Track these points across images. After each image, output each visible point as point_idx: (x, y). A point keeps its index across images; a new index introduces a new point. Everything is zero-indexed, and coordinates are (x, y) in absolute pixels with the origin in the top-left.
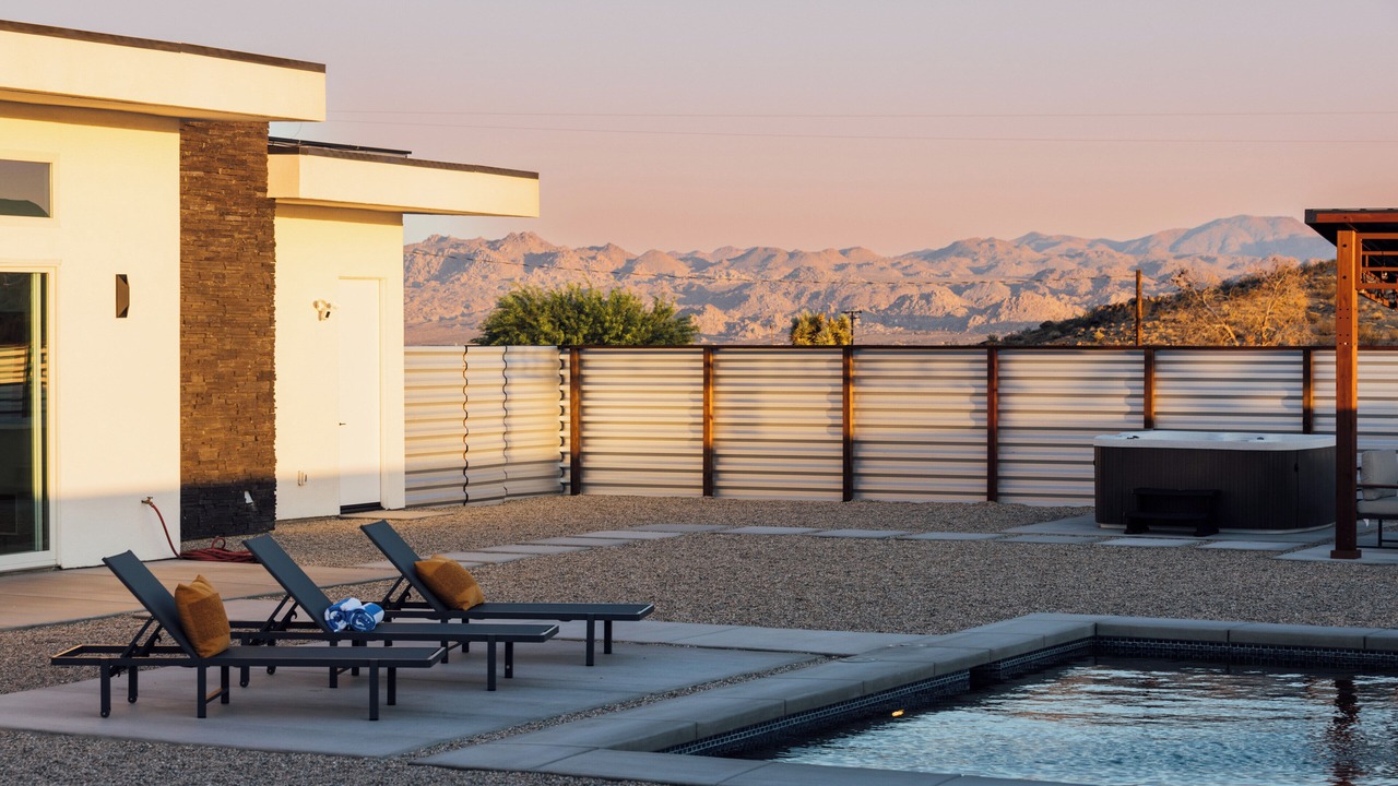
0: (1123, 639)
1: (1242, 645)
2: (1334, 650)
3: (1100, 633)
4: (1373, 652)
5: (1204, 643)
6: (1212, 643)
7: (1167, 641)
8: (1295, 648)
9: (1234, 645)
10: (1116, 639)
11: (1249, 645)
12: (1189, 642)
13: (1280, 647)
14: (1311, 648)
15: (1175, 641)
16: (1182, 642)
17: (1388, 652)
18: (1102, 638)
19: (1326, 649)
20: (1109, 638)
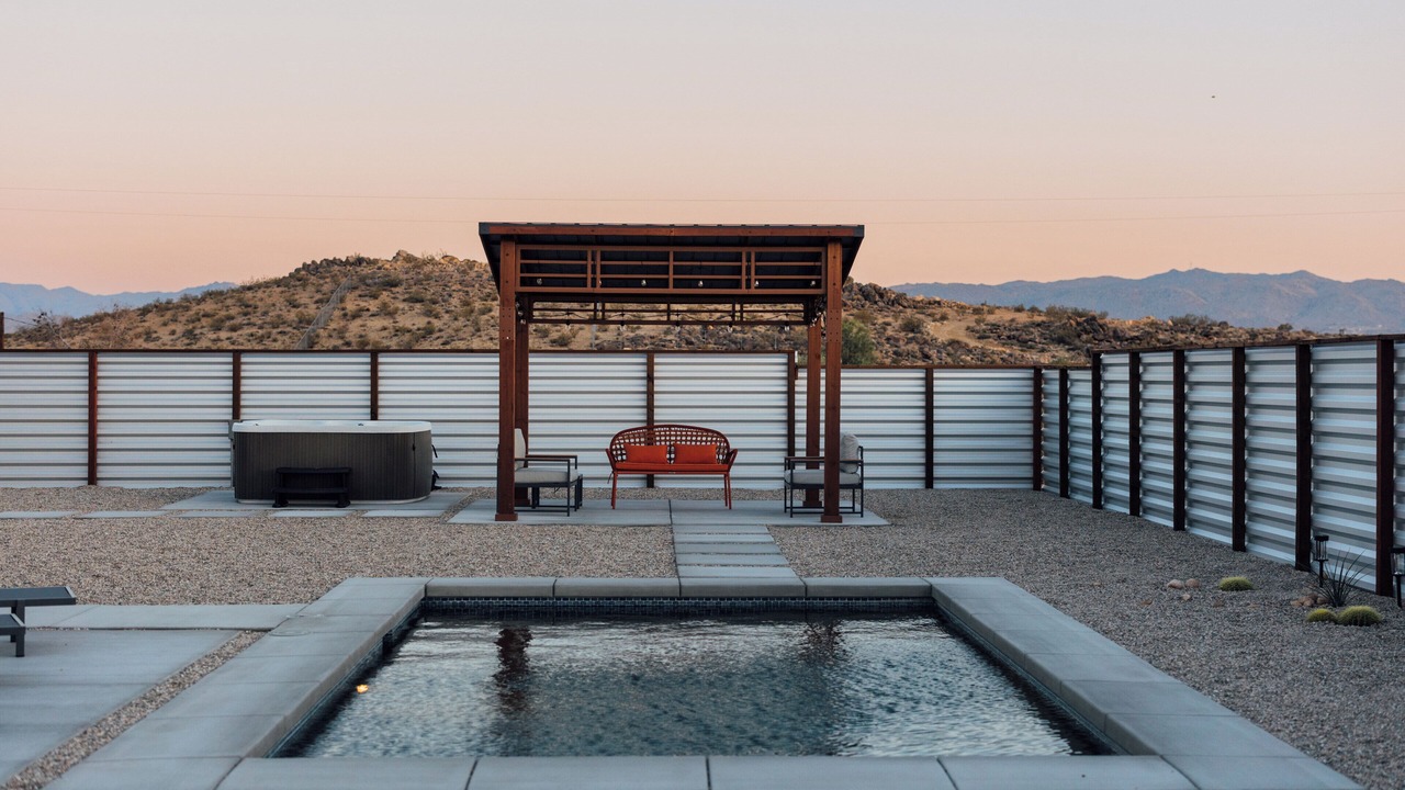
0: (452, 598)
1: (565, 599)
2: (651, 598)
3: (429, 594)
4: (687, 598)
5: (530, 598)
6: (537, 598)
7: (494, 598)
8: (616, 598)
9: (558, 599)
10: (445, 599)
11: (573, 598)
12: (515, 598)
13: (601, 598)
14: (630, 598)
15: (501, 598)
16: (508, 598)
17: (701, 598)
18: (431, 598)
19: (644, 598)
20: (438, 598)
